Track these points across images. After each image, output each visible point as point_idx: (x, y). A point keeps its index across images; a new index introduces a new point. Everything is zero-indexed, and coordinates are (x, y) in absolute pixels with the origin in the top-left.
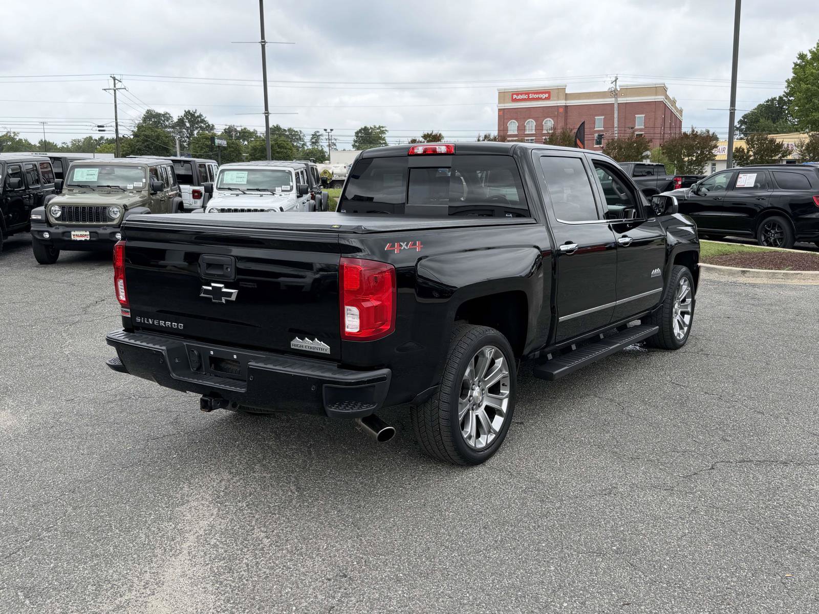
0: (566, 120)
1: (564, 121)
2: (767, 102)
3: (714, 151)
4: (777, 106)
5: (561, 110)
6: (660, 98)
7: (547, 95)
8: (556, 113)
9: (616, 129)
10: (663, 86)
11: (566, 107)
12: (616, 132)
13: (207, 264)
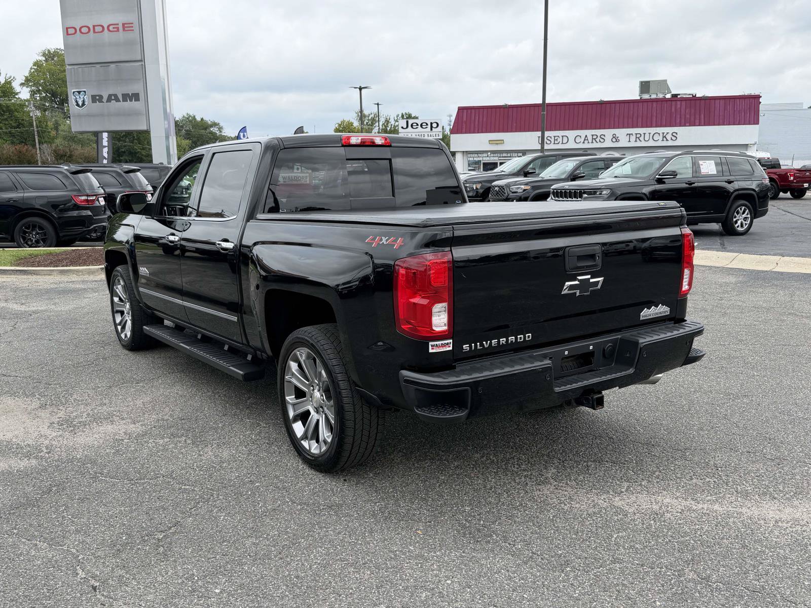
13: (579, 257)
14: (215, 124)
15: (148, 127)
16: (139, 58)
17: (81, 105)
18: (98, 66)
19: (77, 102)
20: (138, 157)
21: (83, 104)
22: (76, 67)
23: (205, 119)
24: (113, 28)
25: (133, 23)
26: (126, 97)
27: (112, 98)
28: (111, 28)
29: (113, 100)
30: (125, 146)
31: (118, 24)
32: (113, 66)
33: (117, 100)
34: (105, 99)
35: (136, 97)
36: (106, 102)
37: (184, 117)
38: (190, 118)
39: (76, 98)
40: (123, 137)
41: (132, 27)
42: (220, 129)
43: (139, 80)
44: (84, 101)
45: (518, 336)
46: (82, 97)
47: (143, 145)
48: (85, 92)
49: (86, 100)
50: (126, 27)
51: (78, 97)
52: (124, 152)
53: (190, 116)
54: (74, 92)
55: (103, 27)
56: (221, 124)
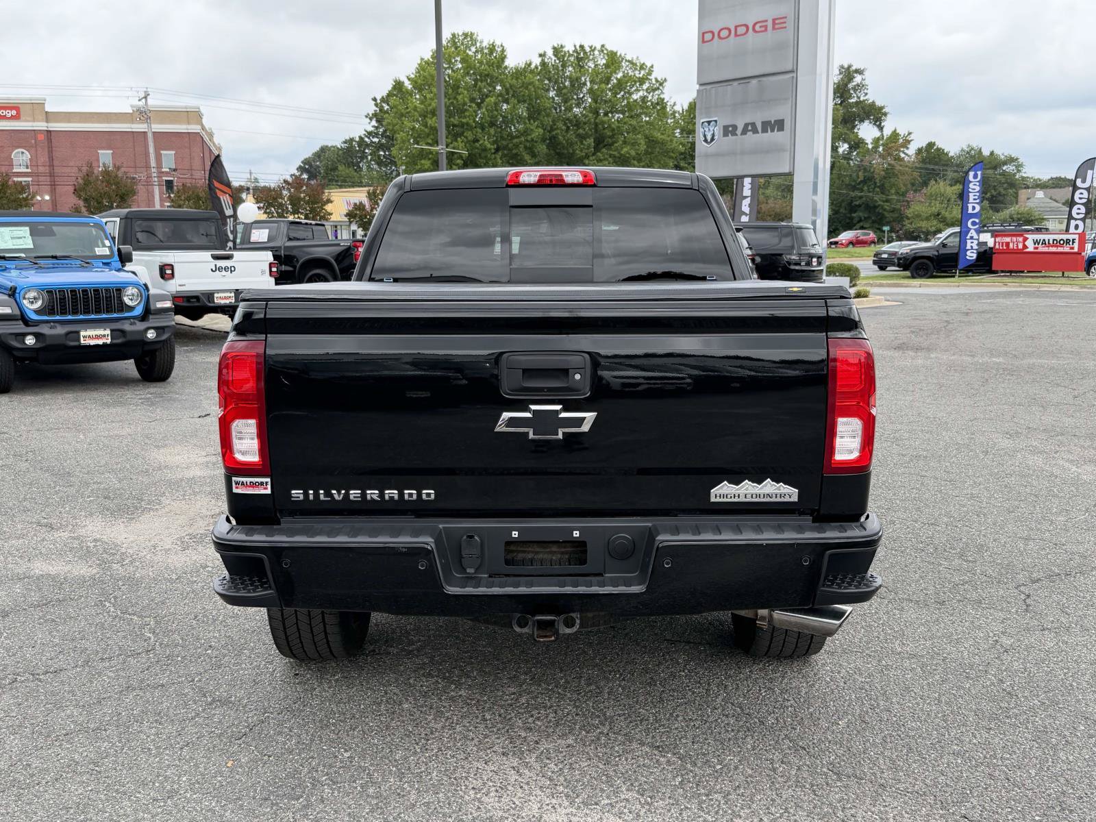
0: (51, 152)
1: (47, 153)
2: (345, 142)
3: (329, 207)
4: (357, 148)
5: (41, 137)
6: (194, 128)
7: (14, 112)
8: (33, 141)
9: (154, 170)
10: (197, 110)
11: (49, 132)
12: (155, 175)
13: (525, 371)
14: (1011, 160)
15: (792, 169)
16: (789, 67)
17: (709, 141)
18: (735, 83)
19: (705, 136)
20: (878, 213)
21: (712, 139)
22: (708, 87)
23: (996, 152)
24: (760, 27)
25: (786, 17)
26: (767, 126)
27: (750, 128)
28: (757, 28)
29: (750, 130)
30: (861, 197)
31: (766, 21)
32: (754, 82)
33: (755, 131)
34: (739, 131)
35: (780, 125)
36: (741, 135)
37: (962, 150)
38: (973, 152)
39: (705, 131)
40: (859, 184)
41: (785, 23)
42: (1019, 167)
43: (786, 99)
44: (713, 135)
45: (406, 492)
46: (711, 129)
47: (888, 195)
48: (716, 121)
49: (716, 133)
50: (778, 23)
51: (707, 130)
52: (859, 206)
53: (972, 149)
54: (703, 123)
55: (747, 27)
56: (1021, 160)
